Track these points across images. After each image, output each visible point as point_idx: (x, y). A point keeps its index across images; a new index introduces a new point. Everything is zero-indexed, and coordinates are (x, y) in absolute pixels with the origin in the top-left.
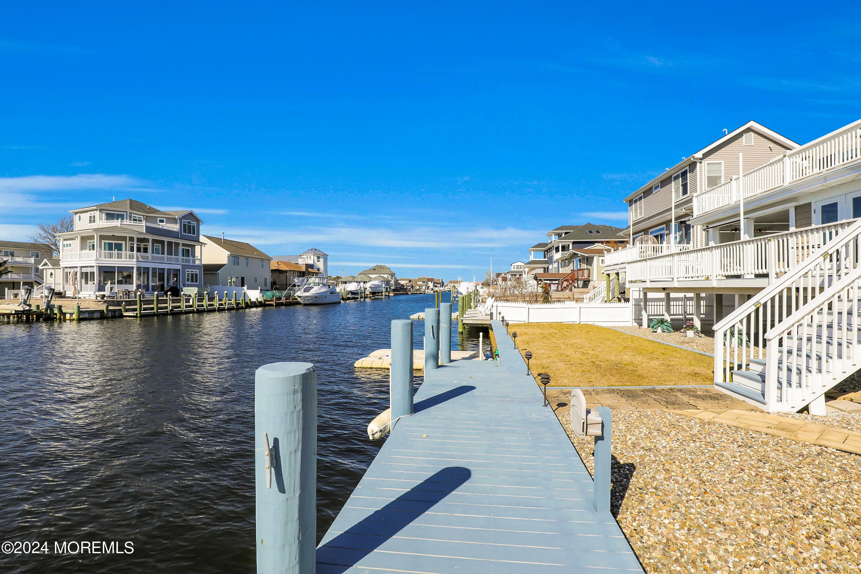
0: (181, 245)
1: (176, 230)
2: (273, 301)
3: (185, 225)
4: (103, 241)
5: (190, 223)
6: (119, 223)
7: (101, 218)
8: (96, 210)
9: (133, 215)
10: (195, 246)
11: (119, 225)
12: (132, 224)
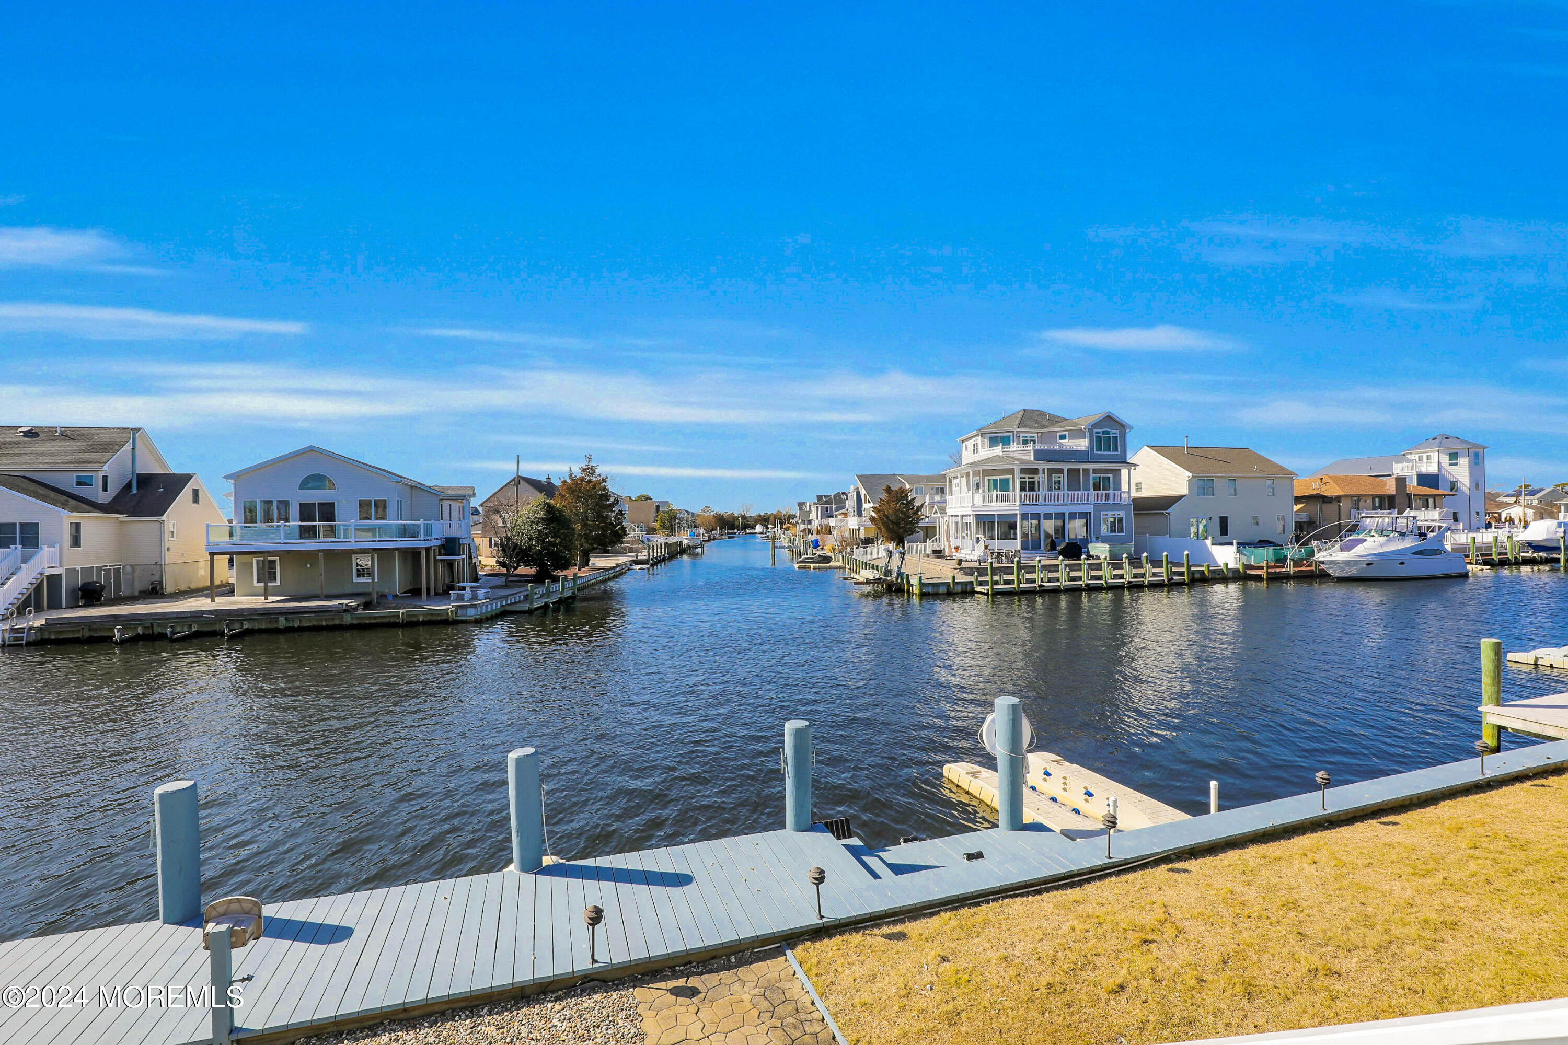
0: (1091, 472)
1: (1083, 448)
2: (1262, 568)
3: (1099, 438)
4: (987, 478)
5: (1108, 433)
6: (1001, 450)
7: (983, 447)
8: (978, 435)
9: (1022, 435)
10: (1120, 470)
11: (1001, 454)
12: (1021, 449)
